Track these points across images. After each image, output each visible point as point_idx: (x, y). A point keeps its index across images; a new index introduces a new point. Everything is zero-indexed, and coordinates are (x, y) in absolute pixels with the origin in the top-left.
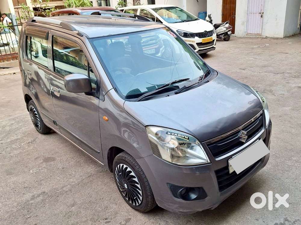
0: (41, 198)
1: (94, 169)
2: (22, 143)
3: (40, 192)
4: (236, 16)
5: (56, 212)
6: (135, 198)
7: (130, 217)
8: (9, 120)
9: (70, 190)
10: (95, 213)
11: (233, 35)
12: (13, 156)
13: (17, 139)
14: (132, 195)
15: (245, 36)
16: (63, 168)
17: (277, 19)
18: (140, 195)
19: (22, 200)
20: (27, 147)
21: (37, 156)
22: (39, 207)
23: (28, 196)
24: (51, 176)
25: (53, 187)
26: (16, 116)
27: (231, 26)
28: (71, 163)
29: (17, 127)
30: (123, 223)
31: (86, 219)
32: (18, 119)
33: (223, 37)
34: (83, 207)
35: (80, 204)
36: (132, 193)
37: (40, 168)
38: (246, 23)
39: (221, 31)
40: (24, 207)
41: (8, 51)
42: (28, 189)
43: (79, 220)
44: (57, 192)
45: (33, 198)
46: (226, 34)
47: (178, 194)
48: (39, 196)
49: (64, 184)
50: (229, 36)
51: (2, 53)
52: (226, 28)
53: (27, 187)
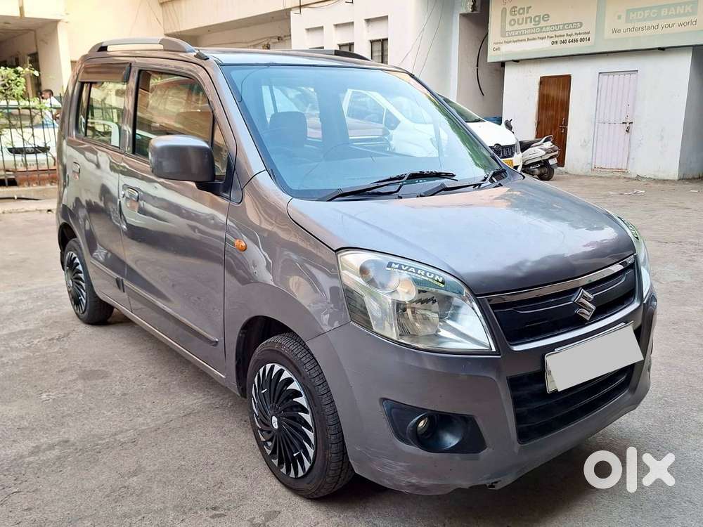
0: (56, 452)
1: (201, 400)
2: (35, 338)
3: (56, 439)
4: (569, 127)
5: (87, 485)
6: (295, 455)
7: (277, 508)
8: (16, 293)
9: (134, 442)
10: (188, 494)
11: (561, 168)
12: (8, 363)
13: (25, 331)
14: (289, 447)
15: (588, 171)
16: (125, 394)
17: (662, 137)
18: (309, 442)
19: (7, 455)
20: (45, 348)
21: (66, 365)
22: (47, 471)
23: (25, 446)
24: (90, 409)
25: (90, 432)
26: (34, 287)
27: (557, 148)
28: (147, 384)
29: (32, 307)
30: (258, 520)
31: (161, 506)
32: (36, 292)
33: (537, 171)
34: (158, 478)
35: (154, 471)
36: (290, 439)
37: (68, 391)
38: (590, 145)
39: (533, 156)
40: (7, 469)
41: (44, 164)
42: (27, 432)
43: (143, 506)
44: (100, 442)
45: (36, 451)
46: (544, 163)
47: (407, 432)
48: (52, 447)
49: (119, 427)
50: (551, 169)
51: (29, 167)
52: (545, 150)
53: (26, 428)
